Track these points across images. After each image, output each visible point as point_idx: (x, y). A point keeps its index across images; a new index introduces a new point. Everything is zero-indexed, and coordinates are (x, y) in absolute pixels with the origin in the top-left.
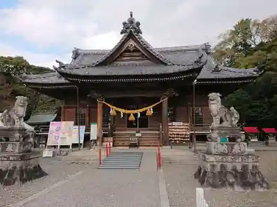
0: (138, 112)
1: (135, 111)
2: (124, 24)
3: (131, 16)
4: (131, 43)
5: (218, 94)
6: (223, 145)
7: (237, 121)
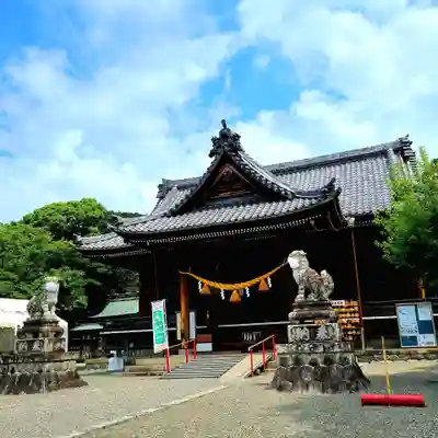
0: (246, 285)
1: (241, 285)
2: (214, 140)
3: (225, 126)
4: (228, 169)
5: (302, 252)
6: (302, 328)
7: (329, 292)
